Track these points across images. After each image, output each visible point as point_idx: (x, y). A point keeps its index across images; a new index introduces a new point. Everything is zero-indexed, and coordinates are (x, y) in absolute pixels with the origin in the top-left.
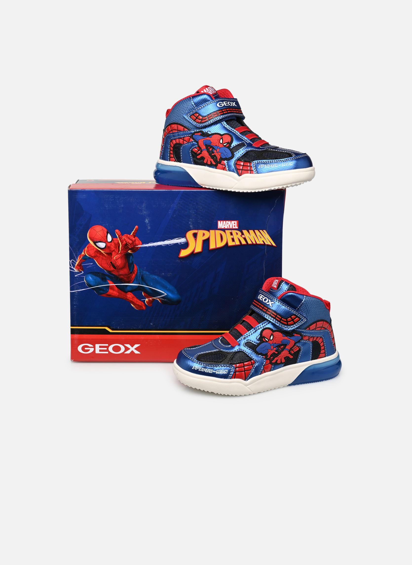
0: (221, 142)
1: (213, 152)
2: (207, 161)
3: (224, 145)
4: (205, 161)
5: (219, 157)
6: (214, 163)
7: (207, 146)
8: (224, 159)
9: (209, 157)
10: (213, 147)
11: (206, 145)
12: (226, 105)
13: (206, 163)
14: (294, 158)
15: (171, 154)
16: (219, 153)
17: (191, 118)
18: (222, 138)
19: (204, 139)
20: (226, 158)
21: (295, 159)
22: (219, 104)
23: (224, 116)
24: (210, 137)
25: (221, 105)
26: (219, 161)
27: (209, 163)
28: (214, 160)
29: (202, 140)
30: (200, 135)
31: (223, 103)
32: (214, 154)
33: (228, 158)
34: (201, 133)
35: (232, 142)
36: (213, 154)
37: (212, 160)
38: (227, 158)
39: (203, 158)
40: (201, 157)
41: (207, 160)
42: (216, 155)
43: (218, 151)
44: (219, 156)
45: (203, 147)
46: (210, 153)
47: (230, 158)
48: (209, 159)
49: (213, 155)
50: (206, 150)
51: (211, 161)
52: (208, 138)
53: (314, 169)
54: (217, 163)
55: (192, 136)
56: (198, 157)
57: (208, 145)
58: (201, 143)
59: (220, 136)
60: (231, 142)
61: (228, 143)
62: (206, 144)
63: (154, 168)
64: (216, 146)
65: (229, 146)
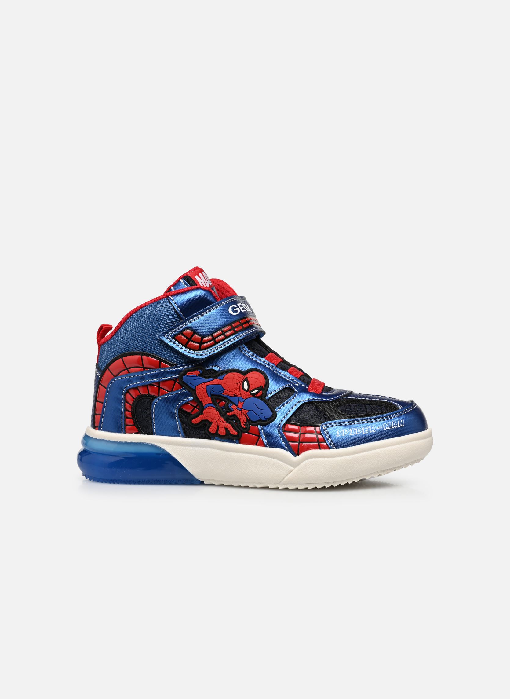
0: (246, 386)
1: (229, 409)
2: (218, 427)
3: (253, 392)
4: (212, 429)
5: (243, 419)
6: (234, 432)
7: (214, 397)
8: (256, 423)
9: (222, 419)
10: (229, 398)
11: (212, 396)
12: (242, 311)
13: (214, 432)
14: (402, 412)
15: (127, 418)
16: (243, 411)
17: (176, 340)
18: (246, 380)
19: (207, 384)
20: (260, 420)
21: (405, 414)
22: (233, 308)
23: (246, 333)
24: (221, 377)
25: (235, 310)
26: (244, 427)
27: (222, 432)
28: (232, 426)
29: (204, 386)
30: (199, 375)
31: (238, 307)
32: (233, 413)
33: (264, 421)
34: (201, 372)
35: (267, 385)
36: (229, 414)
37: (228, 426)
38: (263, 419)
39: (206, 424)
40: (202, 421)
41: (216, 427)
42: (236, 414)
43: (240, 405)
44: (244, 417)
45: (207, 400)
46: (224, 412)
47: (269, 419)
48: (222, 423)
49: (230, 416)
50: (212, 405)
51: (226, 429)
52: (216, 381)
53: (430, 435)
54: (239, 430)
55: (181, 377)
56: (195, 421)
57: (217, 395)
58: (201, 391)
59: (241, 375)
60: (265, 386)
61: (260, 388)
62: (213, 393)
63: (80, 447)
64: (236, 396)
65: (262, 394)
